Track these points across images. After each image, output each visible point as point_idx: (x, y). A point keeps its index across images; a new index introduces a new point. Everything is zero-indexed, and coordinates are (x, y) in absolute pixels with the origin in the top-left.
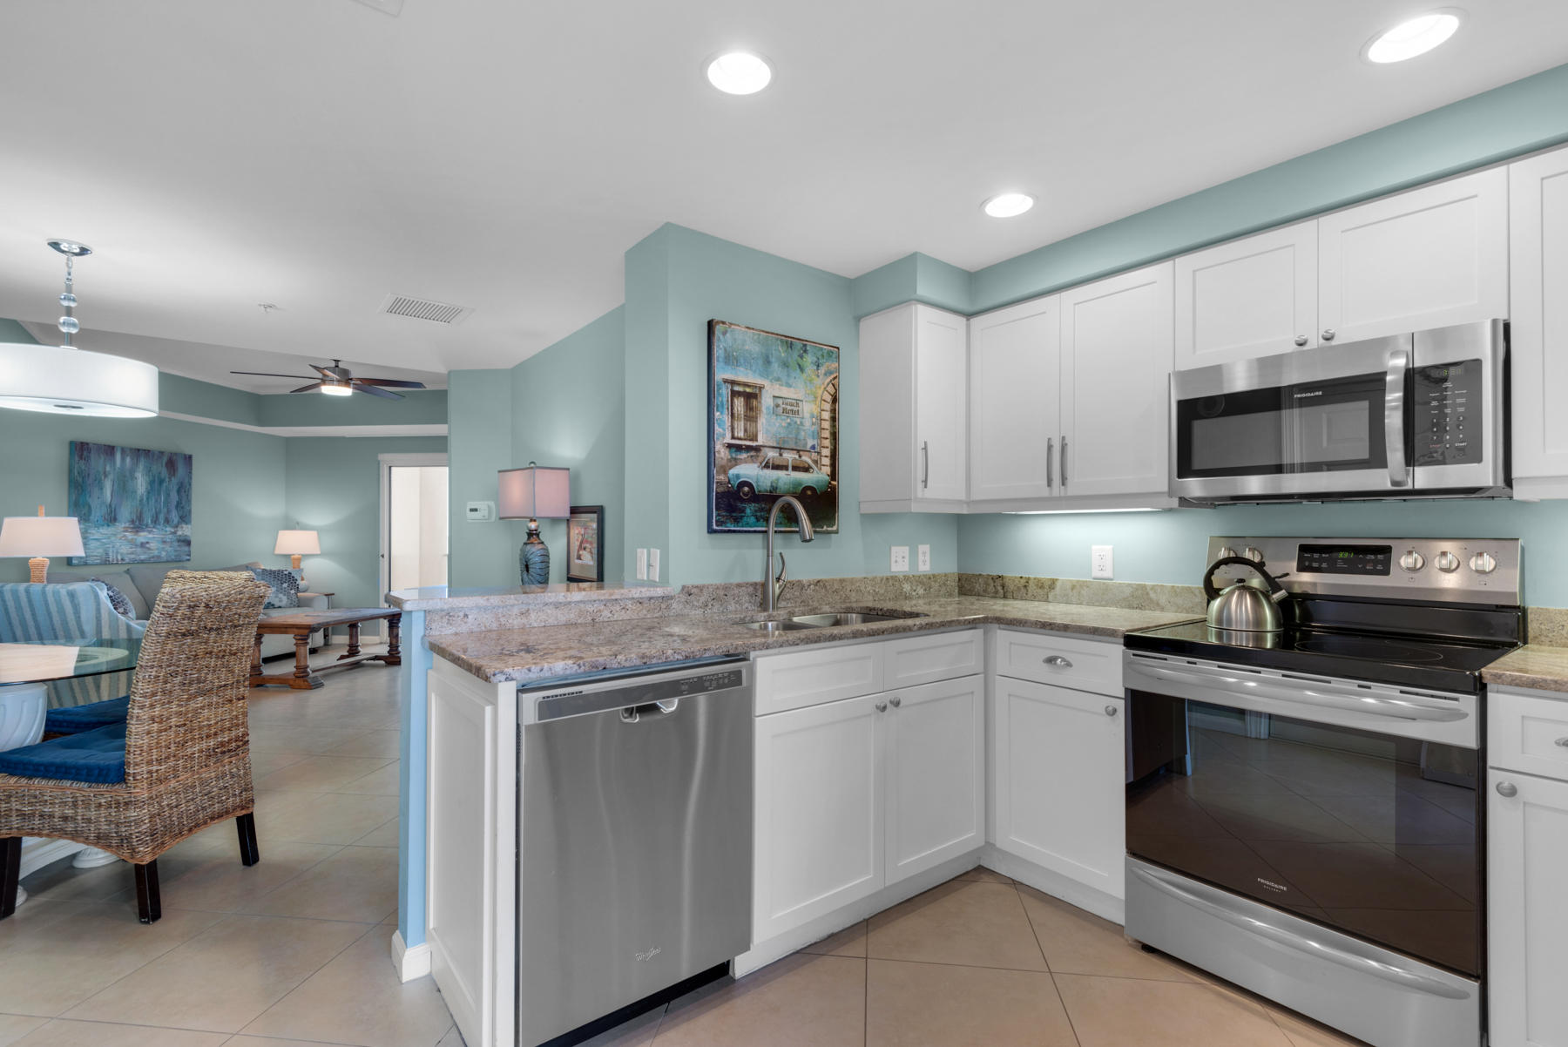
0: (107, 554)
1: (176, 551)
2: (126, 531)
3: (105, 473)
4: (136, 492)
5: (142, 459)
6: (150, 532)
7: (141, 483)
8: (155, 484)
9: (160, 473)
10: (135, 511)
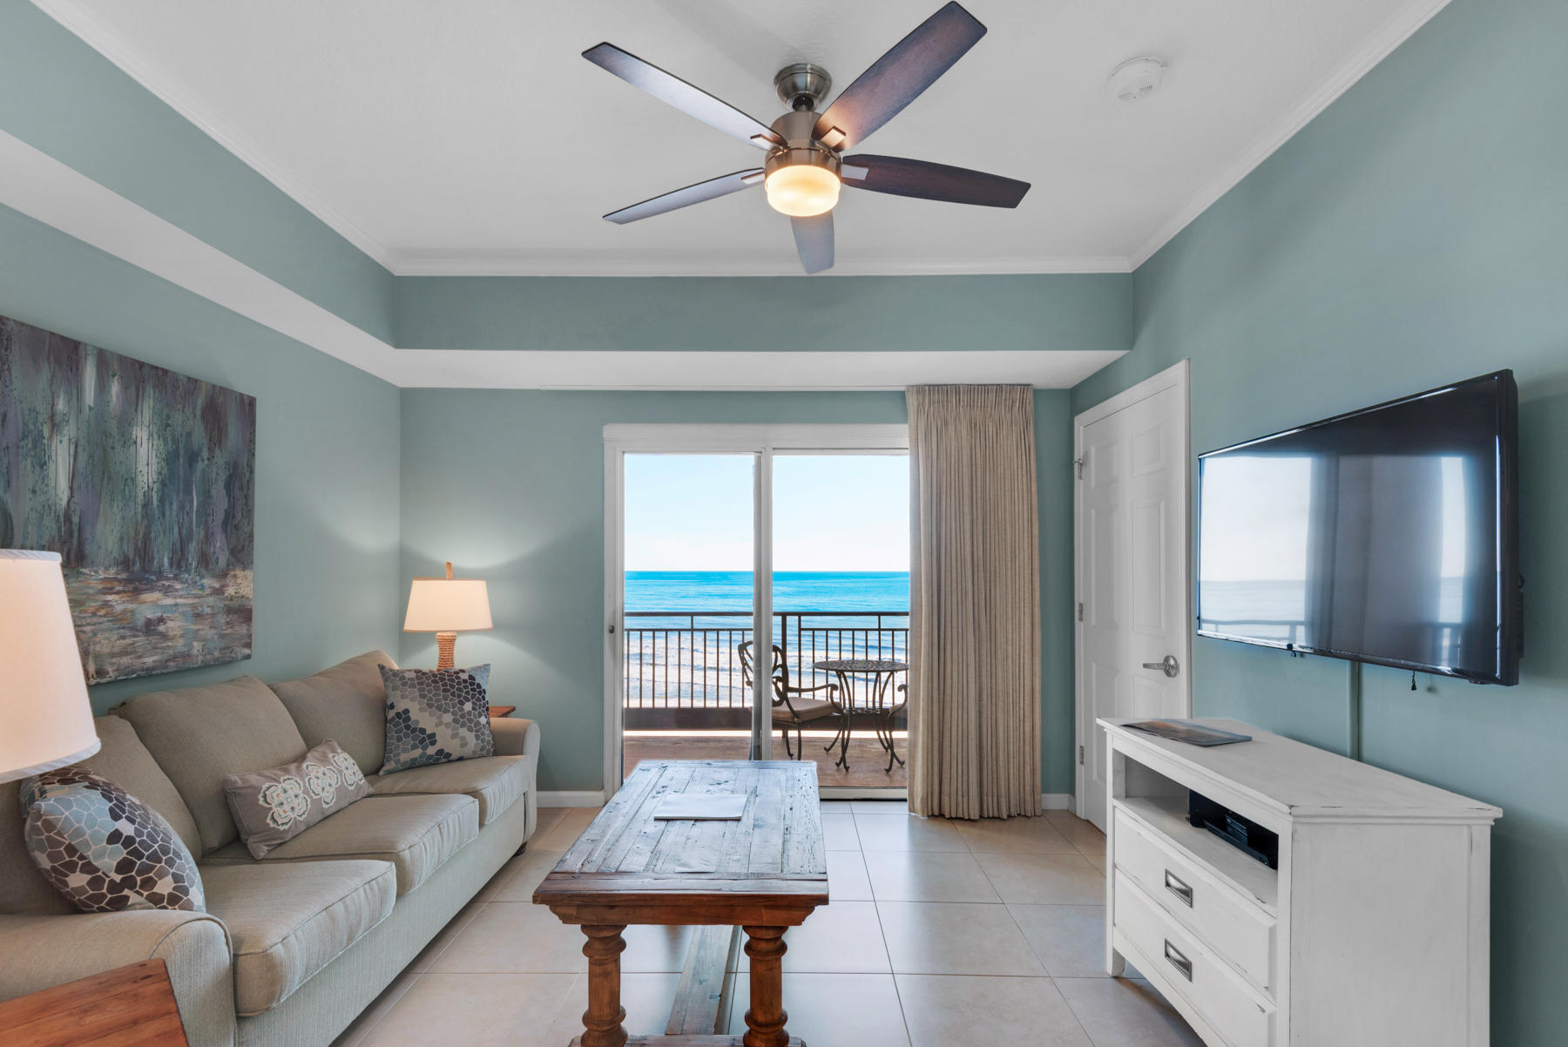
1: (222, 636)
2: (110, 591)
3: (52, 417)
4: (134, 480)
5: (150, 390)
6: (167, 591)
7: (146, 457)
8: (179, 460)
9: (189, 435)
10: (132, 534)
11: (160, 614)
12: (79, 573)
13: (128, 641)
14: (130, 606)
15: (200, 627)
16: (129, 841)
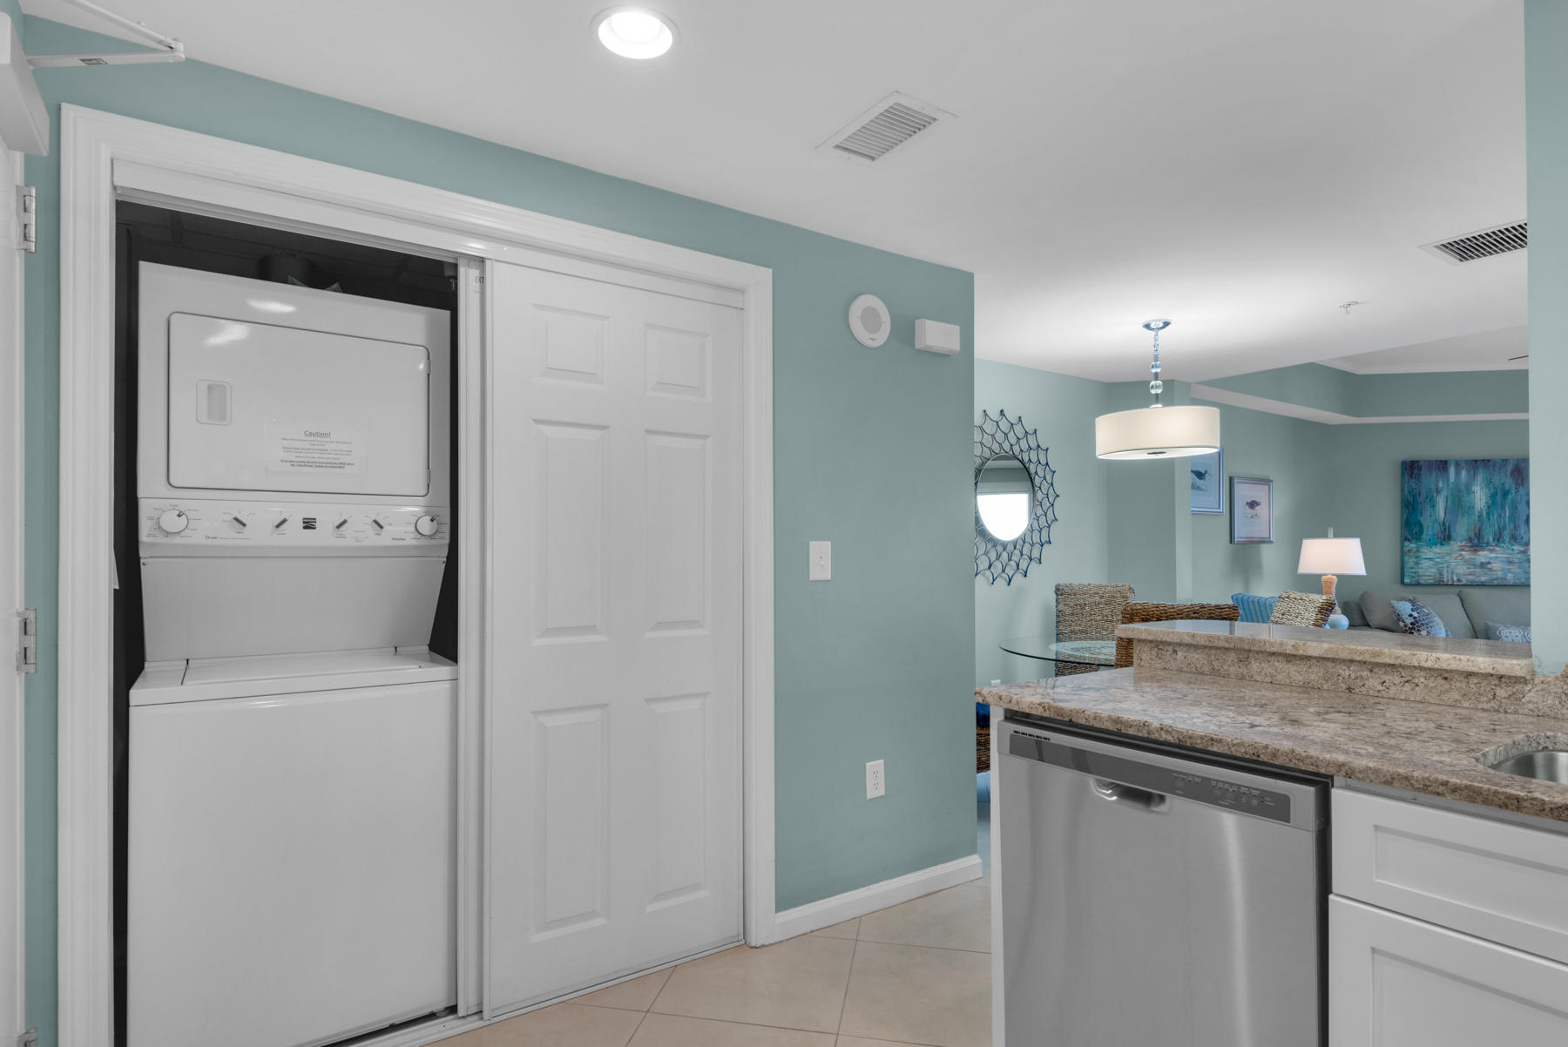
0: (1441, 574)
2: (1463, 550)
3: (1437, 489)
4: (1473, 507)
6: (1491, 551)
7: (1480, 497)
8: (1498, 496)
9: (1503, 484)
10: (1473, 528)
12: (1449, 544)
16: (1415, 618)
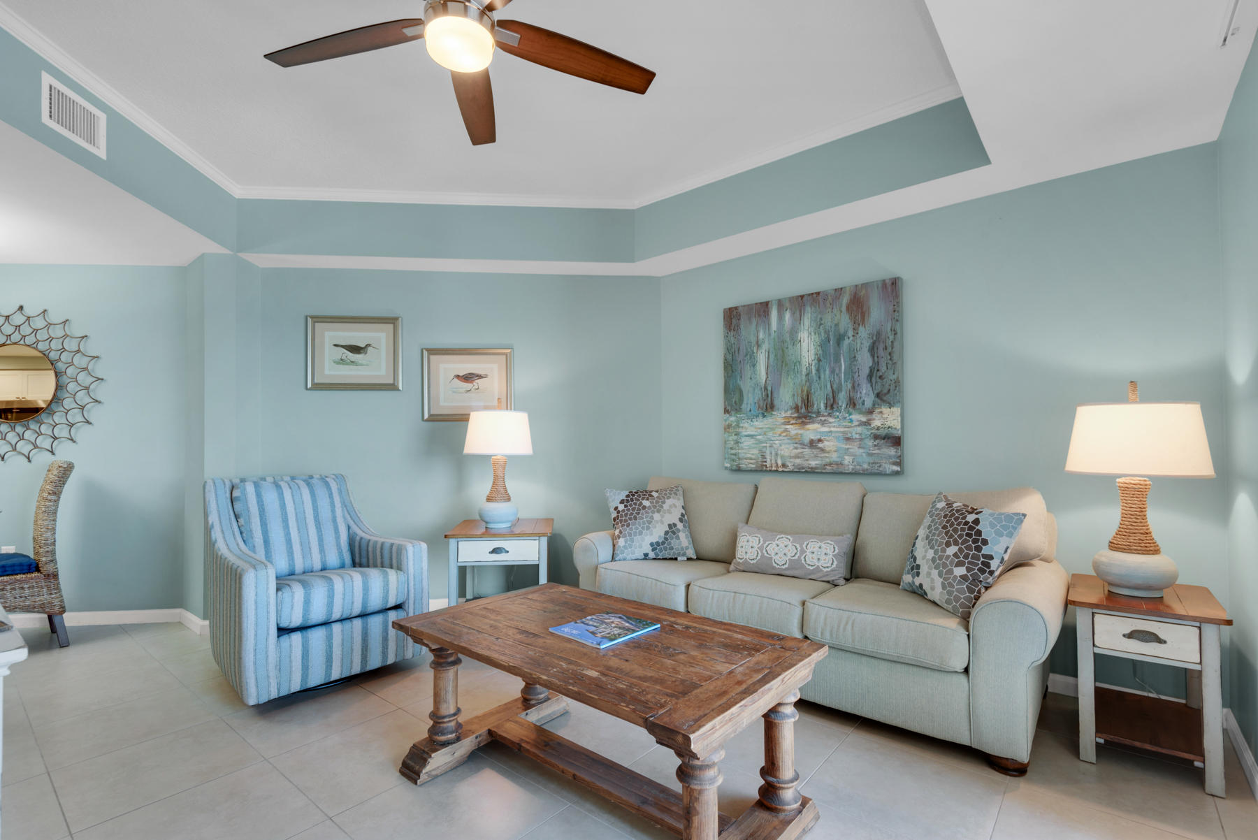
0: (763, 457)
2: (788, 423)
3: (757, 341)
4: (798, 363)
5: (808, 308)
6: (823, 423)
7: (807, 347)
8: (830, 344)
9: (837, 325)
11: (819, 437)
13: (799, 451)
14: (800, 432)
15: (850, 447)
